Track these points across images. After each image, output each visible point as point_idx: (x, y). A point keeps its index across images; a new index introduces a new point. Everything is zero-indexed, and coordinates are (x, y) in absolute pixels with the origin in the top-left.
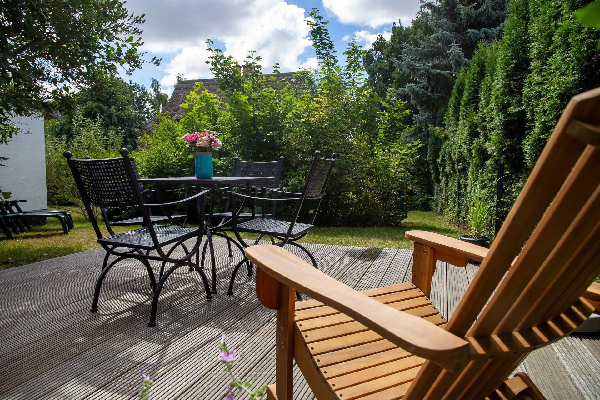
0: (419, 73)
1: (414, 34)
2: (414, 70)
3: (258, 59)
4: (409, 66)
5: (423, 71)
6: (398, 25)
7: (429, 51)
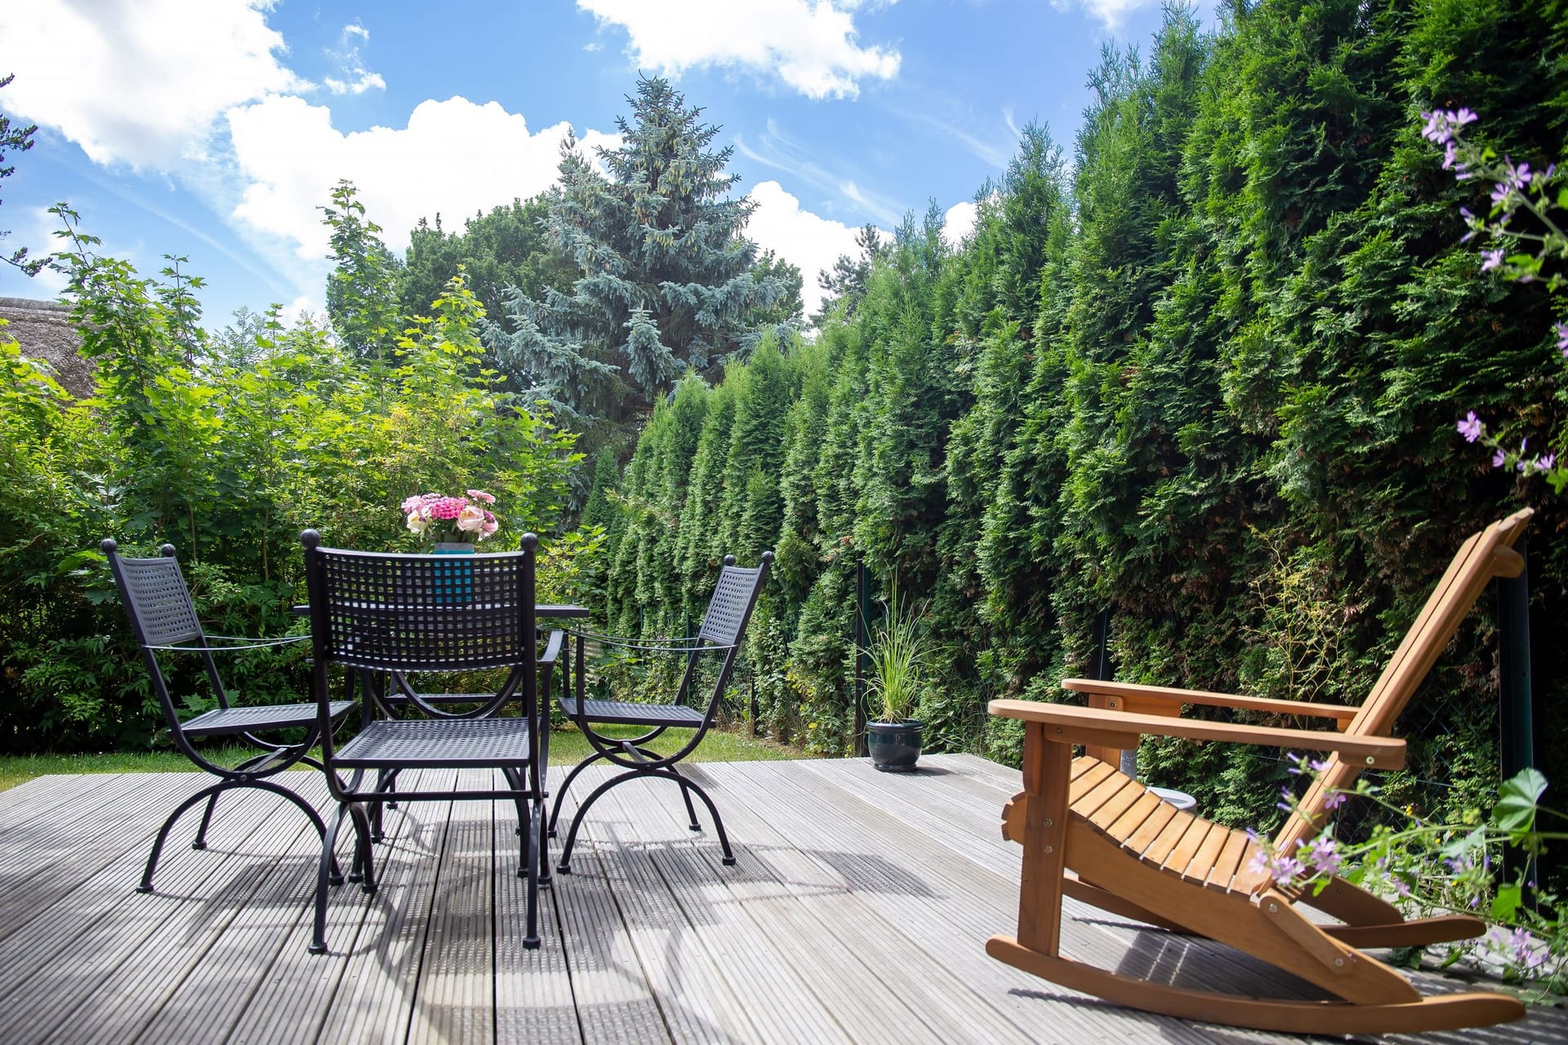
0: (554, 363)
1: (473, 256)
2: (540, 355)
3: (197, 283)
4: (528, 344)
5: (563, 359)
6: (432, 226)
7: (565, 313)
